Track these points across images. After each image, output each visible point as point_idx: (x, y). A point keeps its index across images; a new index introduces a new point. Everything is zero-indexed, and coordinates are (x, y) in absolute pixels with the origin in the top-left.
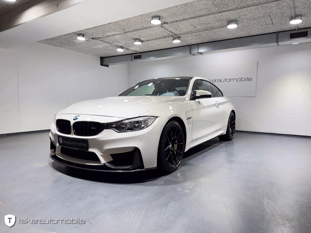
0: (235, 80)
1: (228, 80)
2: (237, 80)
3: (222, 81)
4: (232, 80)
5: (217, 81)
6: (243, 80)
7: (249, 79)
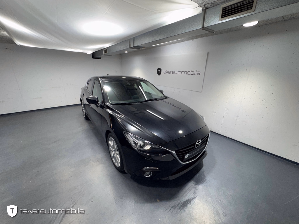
0: (186, 73)
1: (180, 73)
2: (187, 73)
3: (176, 73)
4: (183, 72)
5: (172, 72)
6: (192, 73)
7: (198, 73)
